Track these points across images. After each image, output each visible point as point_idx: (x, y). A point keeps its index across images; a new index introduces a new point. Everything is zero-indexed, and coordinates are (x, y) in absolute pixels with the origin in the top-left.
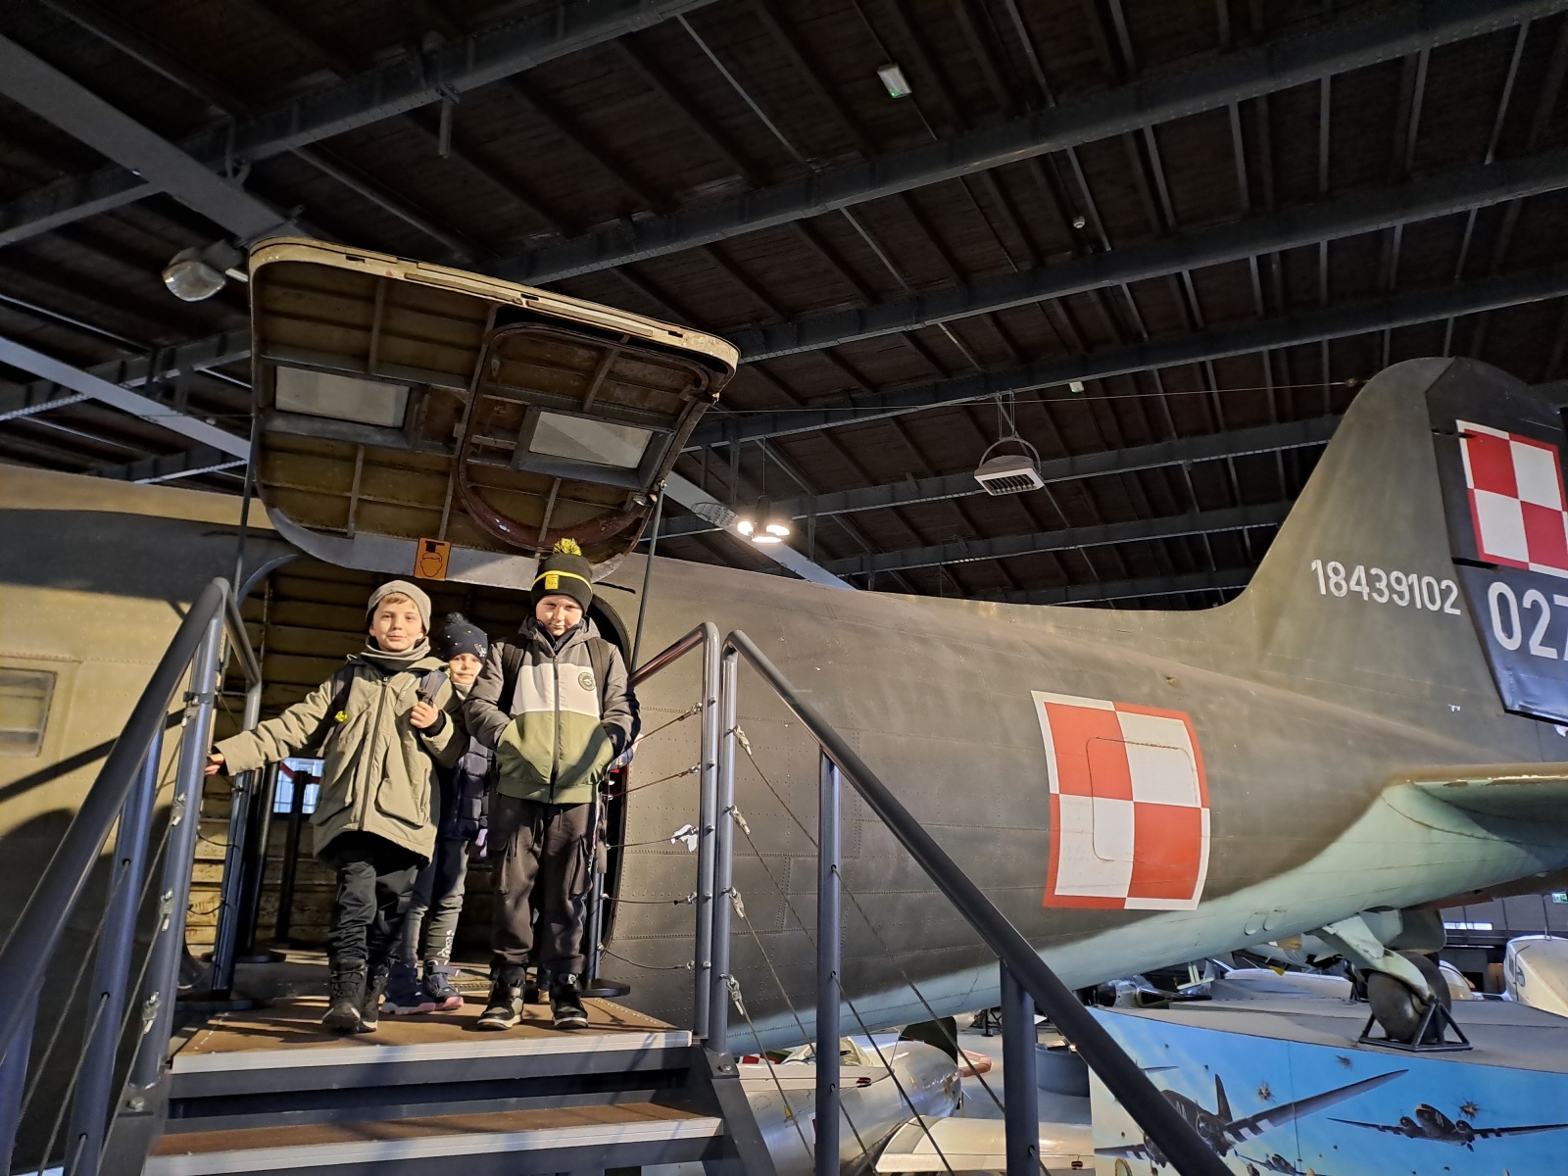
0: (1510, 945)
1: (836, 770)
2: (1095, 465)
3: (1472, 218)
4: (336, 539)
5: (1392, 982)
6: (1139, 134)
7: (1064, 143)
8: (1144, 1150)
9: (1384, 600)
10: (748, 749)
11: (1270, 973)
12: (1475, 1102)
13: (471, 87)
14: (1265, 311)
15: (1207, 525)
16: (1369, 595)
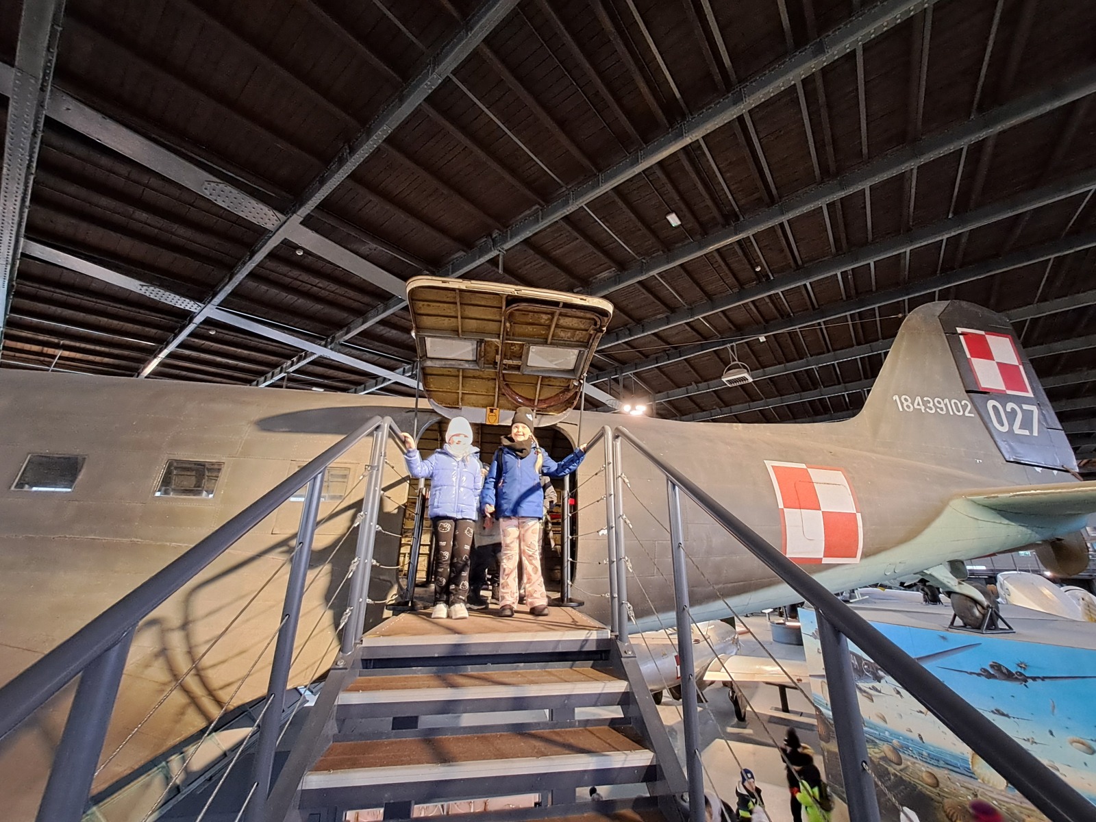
0: (999, 576)
1: (677, 487)
2: (775, 371)
3: (944, 242)
4: (454, 410)
5: (965, 598)
6: (782, 225)
7: (749, 233)
9: (933, 411)
10: (628, 484)
12: (1026, 661)
13: (509, 247)
14: (847, 297)
15: (828, 393)
16: (925, 410)
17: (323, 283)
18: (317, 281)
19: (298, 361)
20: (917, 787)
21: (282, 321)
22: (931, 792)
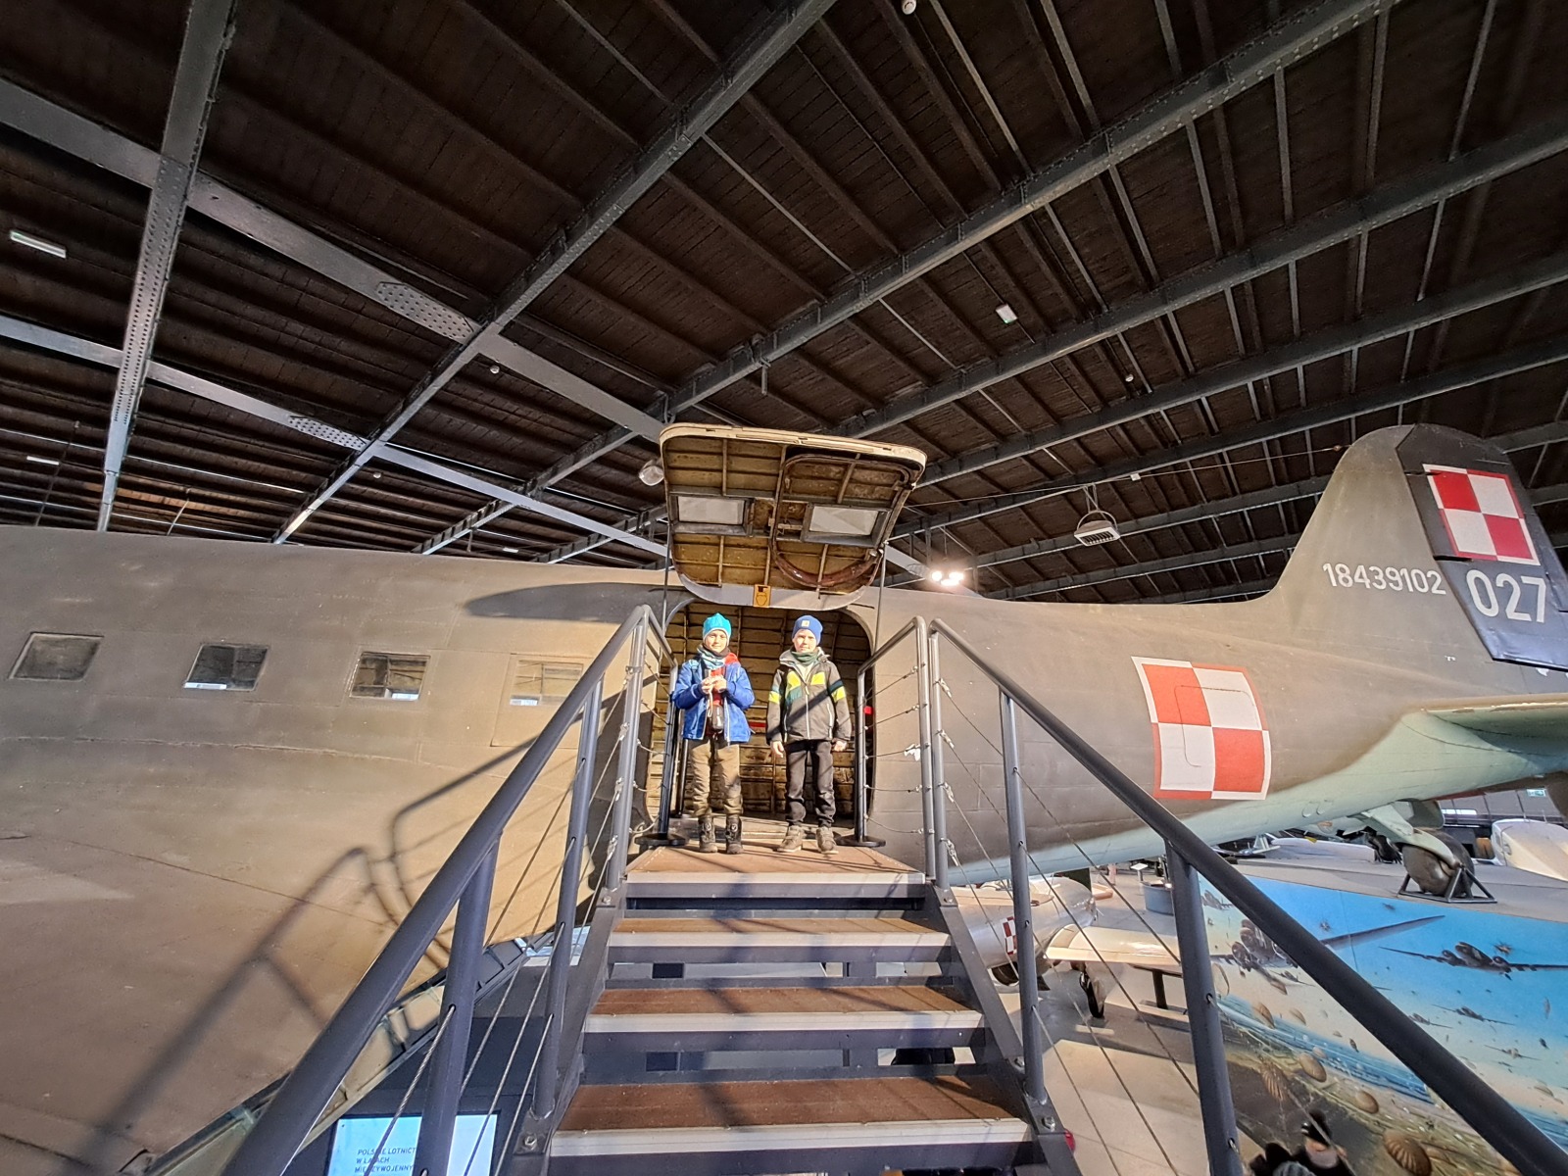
0: (1495, 825)
1: (1011, 701)
2: (1154, 522)
3: (1411, 336)
4: (713, 588)
5: (1423, 852)
6: (1164, 318)
7: (1117, 330)
8: (1232, 958)
9: (1383, 586)
10: (949, 693)
11: (1307, 840)
12: (1508, 943)
13: (775, 358)
14: (1261, 415)
15: (1233, 555)
16: (1371, 585)
17: (523, 410)
18: (516, 407)
19: (487, 513)
20: (1346, 1113)
21: (468, 460)
22: (1367, 1119)
